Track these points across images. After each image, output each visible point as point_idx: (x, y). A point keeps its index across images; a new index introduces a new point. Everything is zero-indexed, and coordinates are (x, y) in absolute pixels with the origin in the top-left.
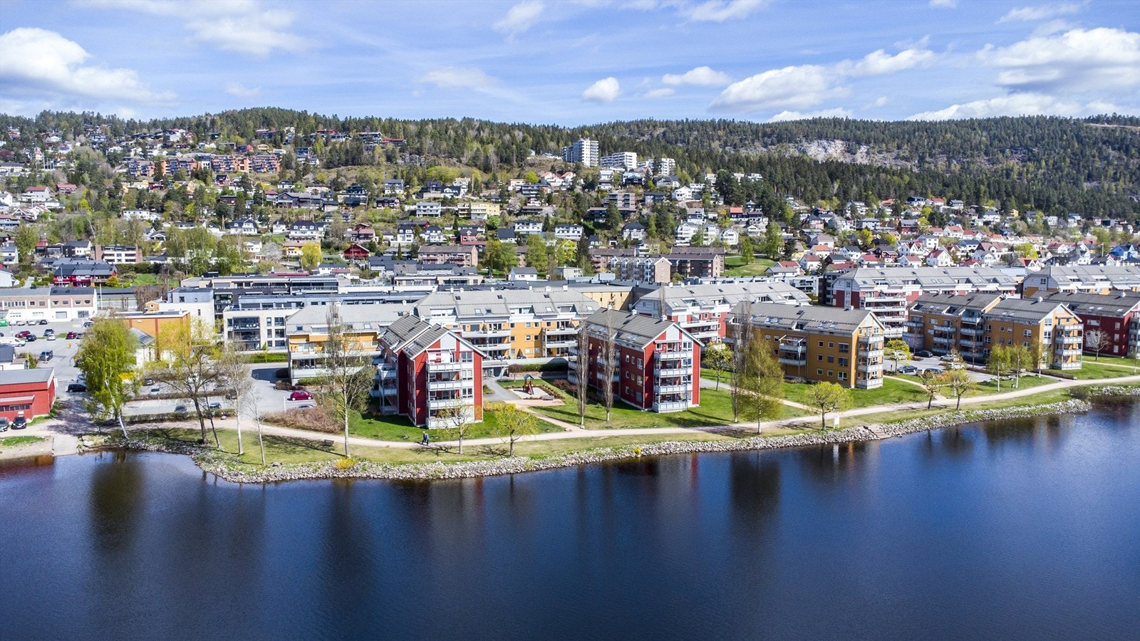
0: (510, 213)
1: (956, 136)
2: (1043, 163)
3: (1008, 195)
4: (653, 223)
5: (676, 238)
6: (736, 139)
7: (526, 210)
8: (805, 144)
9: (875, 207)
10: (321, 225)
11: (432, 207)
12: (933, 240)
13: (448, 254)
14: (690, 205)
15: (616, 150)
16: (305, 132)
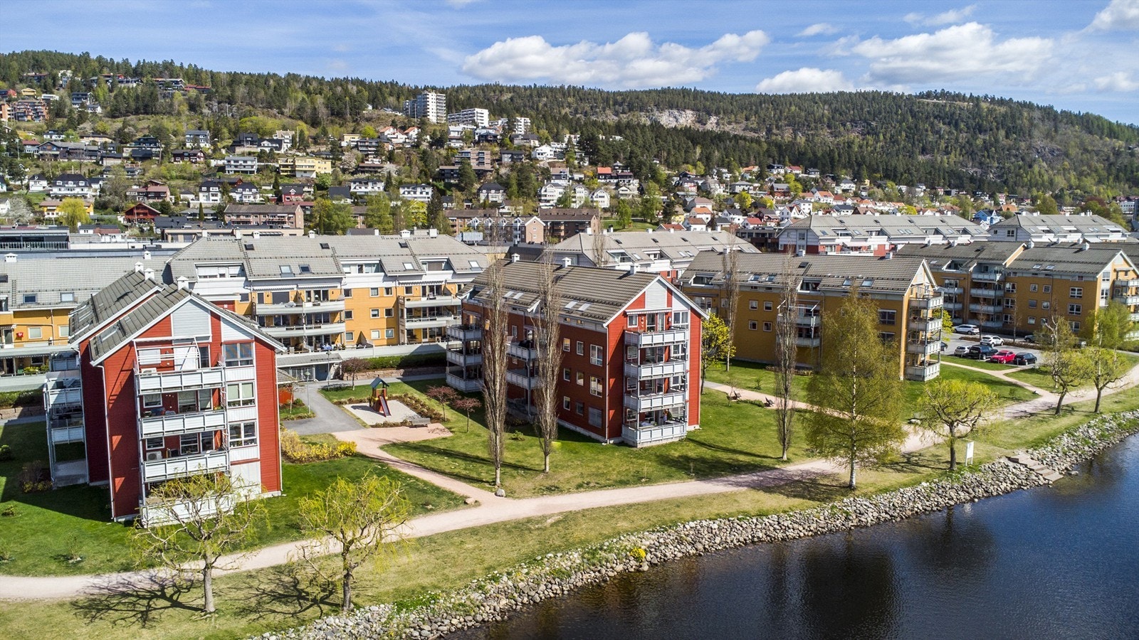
0: (344, 171)
1: (800, 109)
2: (881, 137)
3: (859, 165)
4: (514, 182)
5: (540, 200)
6: (587, 107)
7: (364, 167)
8: (657, 113)
9: (737, 174)
10: (97, 181)
11: (245, 162)
12: (807, 204)
13: (265, 214)
14: (552, 165)
15: (464, 108)
16: (84, 76)
